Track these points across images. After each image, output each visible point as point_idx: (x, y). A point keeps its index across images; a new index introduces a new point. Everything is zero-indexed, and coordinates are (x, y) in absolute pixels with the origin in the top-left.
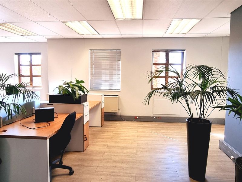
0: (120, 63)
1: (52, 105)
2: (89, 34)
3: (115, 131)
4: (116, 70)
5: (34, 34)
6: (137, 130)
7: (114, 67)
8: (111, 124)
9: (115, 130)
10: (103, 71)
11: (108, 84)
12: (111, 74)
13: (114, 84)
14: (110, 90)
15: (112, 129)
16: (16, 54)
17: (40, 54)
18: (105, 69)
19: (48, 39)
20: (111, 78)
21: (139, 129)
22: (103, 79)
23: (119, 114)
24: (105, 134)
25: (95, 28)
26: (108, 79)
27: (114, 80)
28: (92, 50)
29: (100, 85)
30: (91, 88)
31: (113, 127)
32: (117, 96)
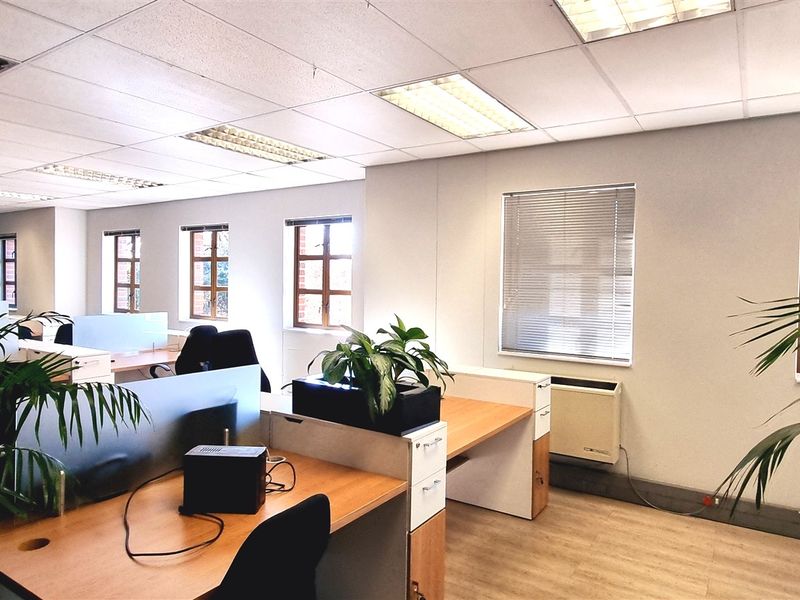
0: (633, 241)
1: (300, 421)
2: (497, 133)
3: (588, 561)
4: (609, 272)
5: (321, 155)
6: (707, 581)
7: (603, 261)
8: (581, 514)
9: (588, 554)
10: (555, 278)
11: (578, 331)
12: (590, 292)
13: (601, 332)
14: (586, 360)
15: (577, 541)
16: (289, 223)
17: (349, 219)
18: (563, 268)
19: (367, 167)
20: (589, 306)
21: (718, 572)
22: (555, 311)
23: (623, 469)
24: (534, 565)
25: (507, 102)
26: (574, 312)
27: (603, 317)
28: (511, 194)
29: (544, 336)
30: (508, 345)
31: (585, 530)
32: (611, 386)
